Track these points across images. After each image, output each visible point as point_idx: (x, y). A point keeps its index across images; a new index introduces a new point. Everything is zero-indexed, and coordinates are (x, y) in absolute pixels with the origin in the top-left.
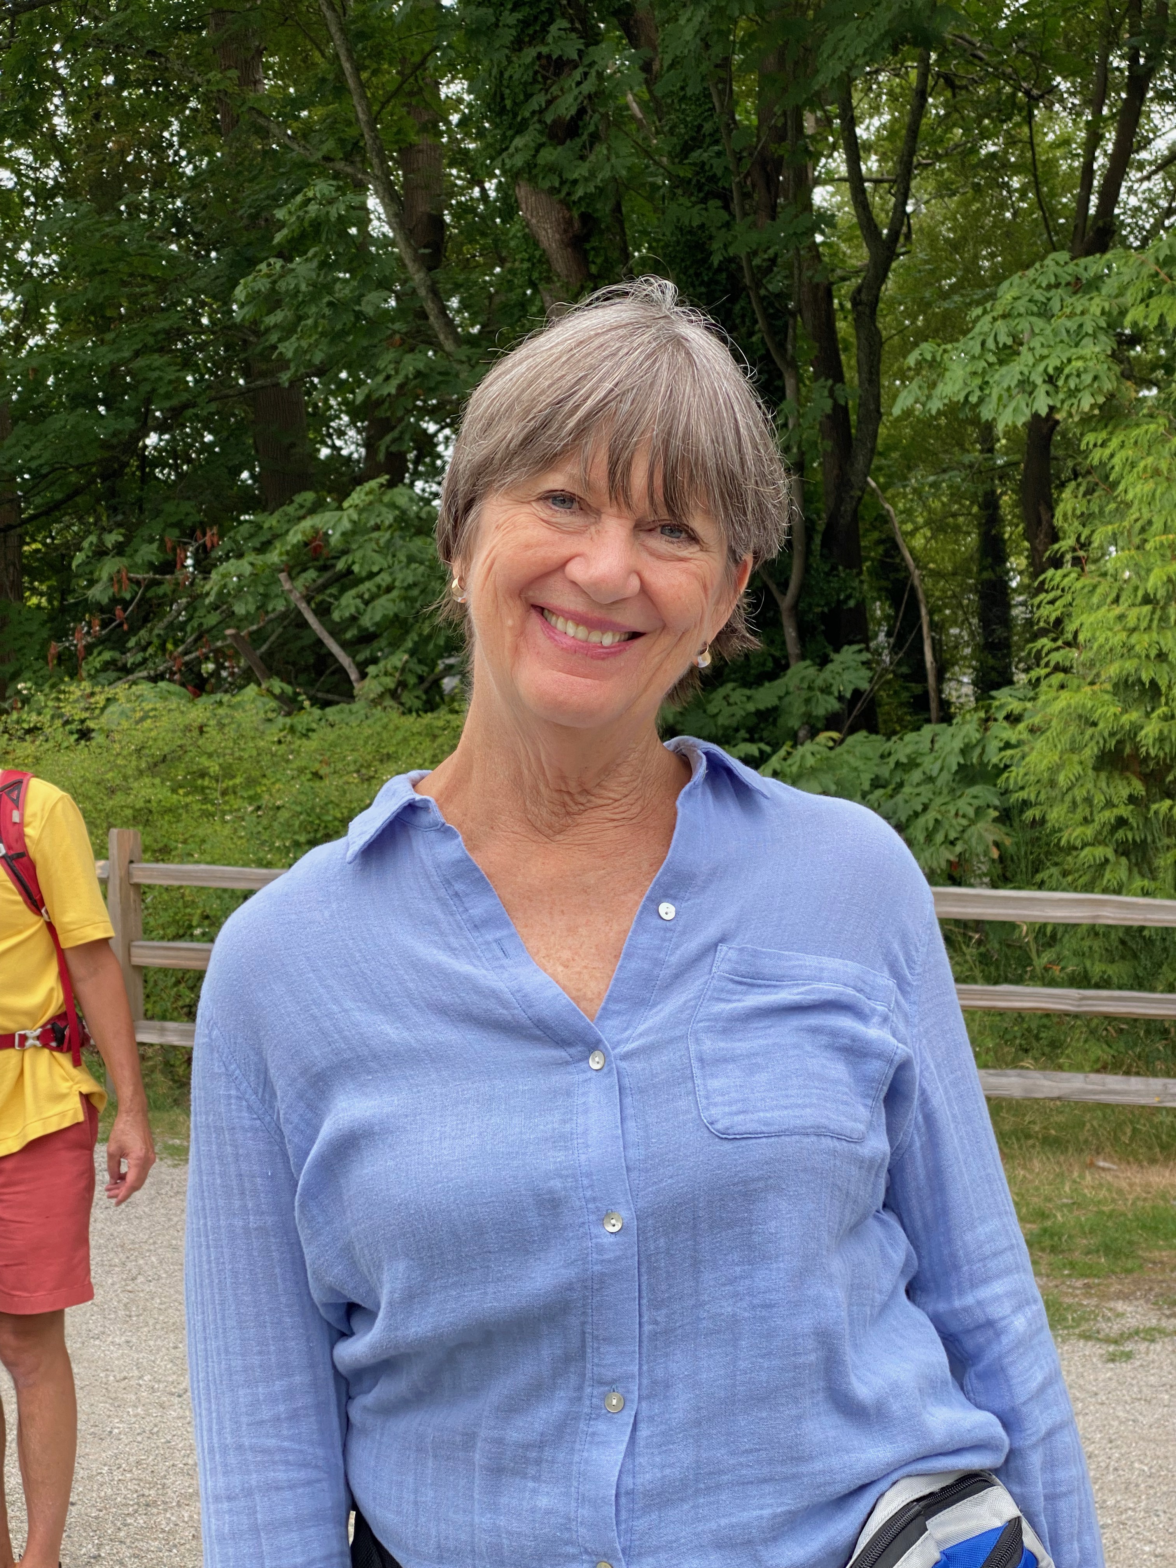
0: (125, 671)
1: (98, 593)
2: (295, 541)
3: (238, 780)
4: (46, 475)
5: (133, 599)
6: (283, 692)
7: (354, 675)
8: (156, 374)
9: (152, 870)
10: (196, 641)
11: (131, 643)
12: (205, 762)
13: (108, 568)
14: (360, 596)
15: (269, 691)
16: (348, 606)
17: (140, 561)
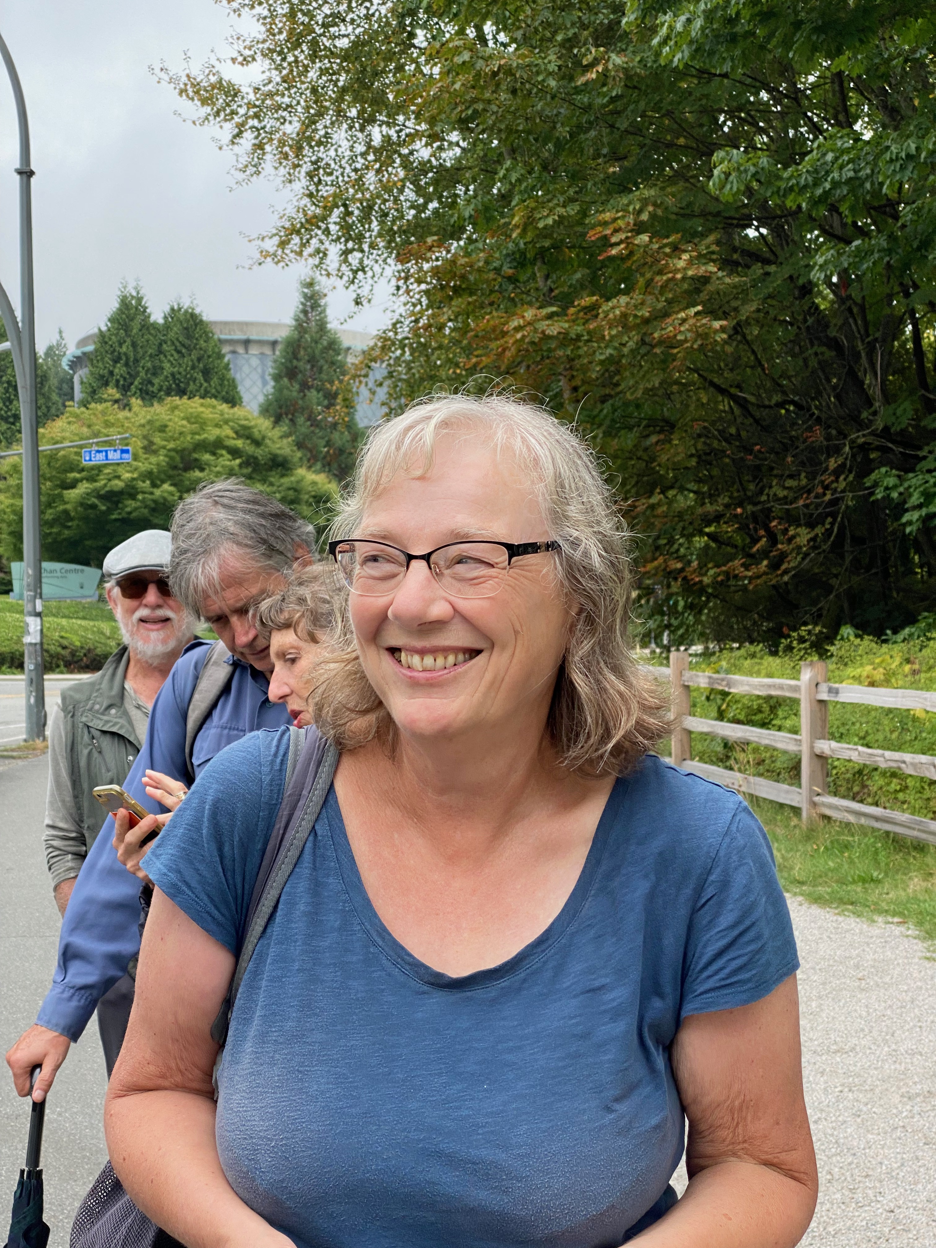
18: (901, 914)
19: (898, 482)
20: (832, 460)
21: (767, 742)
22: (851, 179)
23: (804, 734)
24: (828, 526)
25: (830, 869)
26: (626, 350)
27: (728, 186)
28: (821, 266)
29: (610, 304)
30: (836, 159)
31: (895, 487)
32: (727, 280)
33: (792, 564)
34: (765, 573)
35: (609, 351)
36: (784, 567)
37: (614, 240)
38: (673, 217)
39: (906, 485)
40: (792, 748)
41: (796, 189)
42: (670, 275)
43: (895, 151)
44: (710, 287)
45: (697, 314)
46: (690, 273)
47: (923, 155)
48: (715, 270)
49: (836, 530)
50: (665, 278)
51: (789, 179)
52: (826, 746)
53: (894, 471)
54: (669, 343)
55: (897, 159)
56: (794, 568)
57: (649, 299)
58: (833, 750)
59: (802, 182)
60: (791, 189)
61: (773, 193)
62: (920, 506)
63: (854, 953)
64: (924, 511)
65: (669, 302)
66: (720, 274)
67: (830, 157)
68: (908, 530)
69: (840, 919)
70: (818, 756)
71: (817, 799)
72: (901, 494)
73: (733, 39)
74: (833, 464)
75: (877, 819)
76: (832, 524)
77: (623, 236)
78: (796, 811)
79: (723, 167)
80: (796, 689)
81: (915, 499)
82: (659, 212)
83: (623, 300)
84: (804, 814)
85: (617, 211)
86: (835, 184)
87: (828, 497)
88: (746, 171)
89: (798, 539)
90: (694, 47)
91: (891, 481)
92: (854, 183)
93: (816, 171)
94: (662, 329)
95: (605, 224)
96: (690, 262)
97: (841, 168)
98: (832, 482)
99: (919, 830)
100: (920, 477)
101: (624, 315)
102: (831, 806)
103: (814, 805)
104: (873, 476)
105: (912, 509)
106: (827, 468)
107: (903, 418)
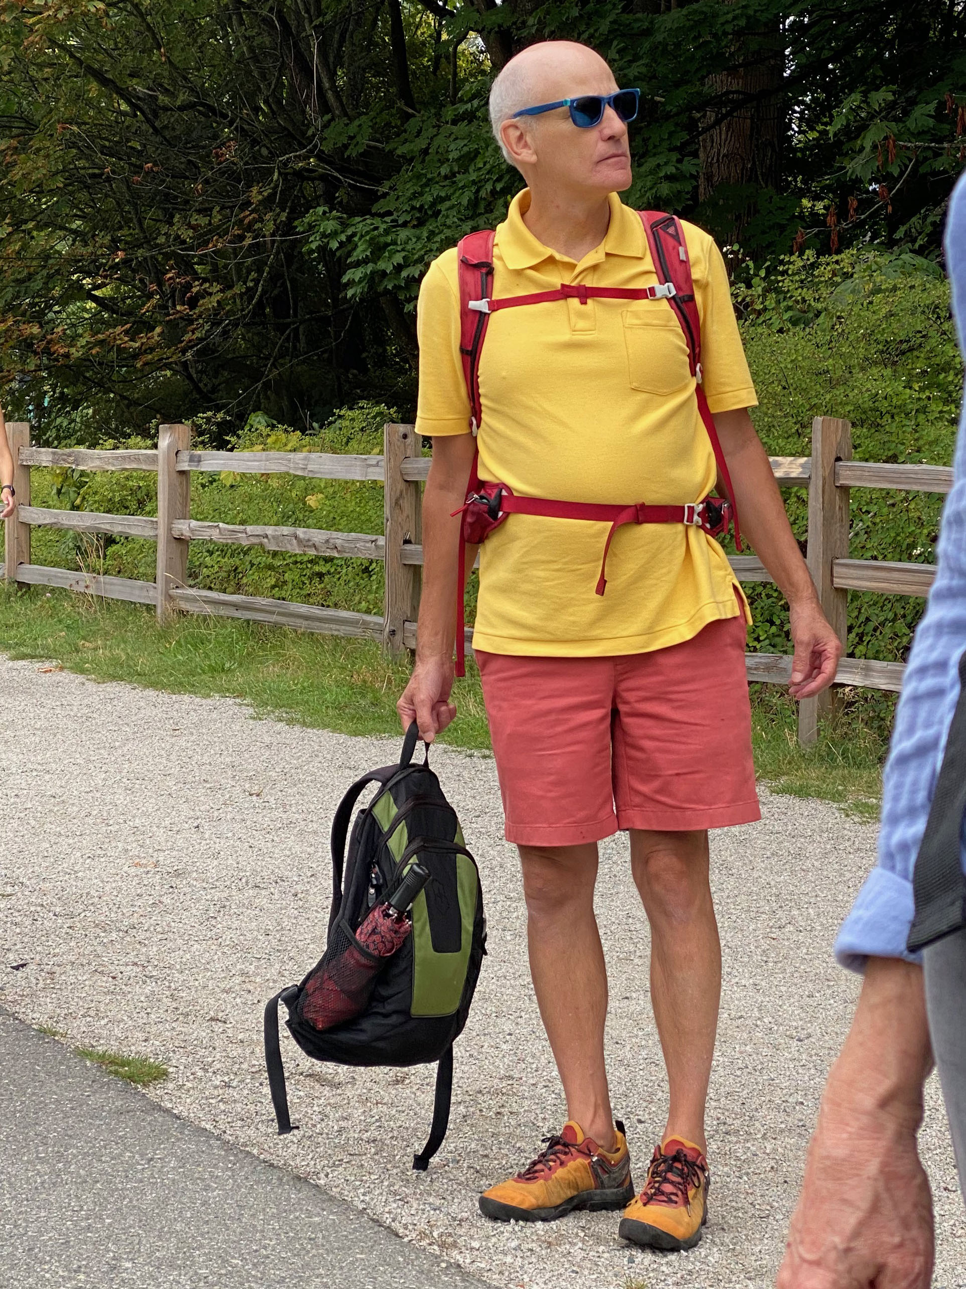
5: (902, 173)
9: (862, 469)
17: (913, 126)
18: (243, 691)
19: (339, 228)
20: (255, 189)
21: (120, 529)
23: (161, 516)
24: (251, 284)
31: (335, 234)
33: (198, 335)
34: (159, 345)
36: (186, 338)
39: (349, 232)
40: (149, 532)
49: (260, 289)
52: (184, 527)
53: (334, 213)
56: (200, 340)
58: (192, 530)
62: (366, 261)
64: (370, 268)
68: (350, 293)
70: (178, 540)
71: (174, 592)
72: (342, 244)
74: (256, 195)
75: (237, 606)
76: (257, 281)
78: (151, 609)
80: (154, 460)
81: (361, 251)
84: (159, 612)
87: (247, 242)
89: (206, 300)
91: (330, 226)
98: (255, 221)
99: (279, 614)
100: (369, 221)
102: (187, 599)
103: (170, 598)
104: (308, 218)
105: (358, 264)
106: (248, 203)
107: (359, 138)
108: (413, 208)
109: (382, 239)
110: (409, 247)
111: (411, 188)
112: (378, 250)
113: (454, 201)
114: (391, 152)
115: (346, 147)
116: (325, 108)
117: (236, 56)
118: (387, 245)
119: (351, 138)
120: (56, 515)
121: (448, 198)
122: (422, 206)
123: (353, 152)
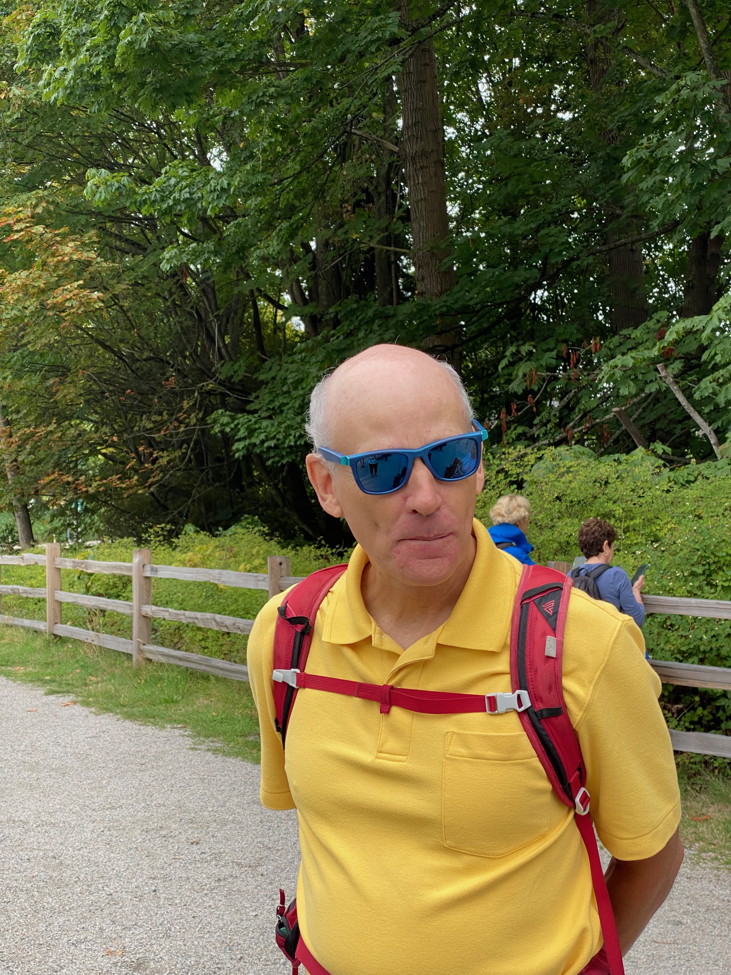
0: (533, 439)
1: (516, 387)
2: (671, 339)
3: (637, 521)
4: (479, 311)
5: (539, 390)
6: (664, 452)
7: (713, 440)
8: (552, 239)
10: (581, 418)
11: (536, 421)
12: (610, 506)
13: (523, 369)
14: (716, 380)
15: (654, 452)
16: (706, 388)
17: (544, 364)
18: (185, 722)
19: (230, 420)
20: (185, 402)
21: (111, 608)
22: (187, 199)
23: (135, 602)
24: (184, 451)
25: (146, 696)
26: (27, 312)
27: (98, 195)
28: (168, 260)
29: (13, 276)
30: (178, 183)
31: (228, 424)
32: (104, 264)
33: (156, 479)
34: (136, 485)
35: (15, 312)
36: (150, 480)
37: (15, 228)
38: (64, 213)
39: (236, 422)
40: (127, 611)
41: (148, 202)
42: (60, 258)
43: (213, 185)
44: (91, 269)
45: (80, 287)
46: (75, 257)
47: (232, 190)
48: (95, 256)
49: (189, 453)
50: (55, 259)
51: (144, 194)
52: (149, 610)
53: (228, 413)
54: (60, 308)
55: (215, 190)
56: (158, 482)
57: (45, 275)
58: (153, 612)
59: (153, 198)
60: (145, 202)
61: (131, 203)
62: (244, 438)
63: (144, 748)
64: (247, 442)
65: (60, 277)
66: (99, 259)
67: (173, 181)
68: (237, 455)
69: (142, 728)
70: (145, 617)
71: (143, 647)
72: (232, 429)
73: (97, 89)
74: (186, 405)
75: (180, 659)
76: (187, 449)
77: (23, 226)
78: (129, 656)
79: (95, 180)
80: (130, 569)
81: (242, 433)
82: (52, 208)
83: (24, 274)
84: (134, 659)
85: (19, 207)
86: (177, 202)
87: (182, 429)
88: (112, 185)
89: (160, 460)
90: (68, 91)
91: (225, 420)
92: (190, 202)
93: (163, 191)
94: (54, 297)
95: (9, 215)
96: (76, 249)
97: (181, 191)
98: (185, 418)
99: (206, 665)
100: (246, 417)
101: (25, 286)
102: (151, 652)
103: (141, 651)
104: (213, 416)
105: (239, 440)
106: (182, 408)
107: (239, 372)
108: (269, 409)
109: (253, 427)
110: (268, 430)
111: (268, 398)
112: (251, 432)
113: (290, 405)
114: (256, 379)
115: (232, 377)
116: (221, 357)
117: (174, 331)
118: (256, 429)
119: (235, 372)
120: (75, 597)
121: (288, 404)
122: (274, 408)
123: (236, 379)
